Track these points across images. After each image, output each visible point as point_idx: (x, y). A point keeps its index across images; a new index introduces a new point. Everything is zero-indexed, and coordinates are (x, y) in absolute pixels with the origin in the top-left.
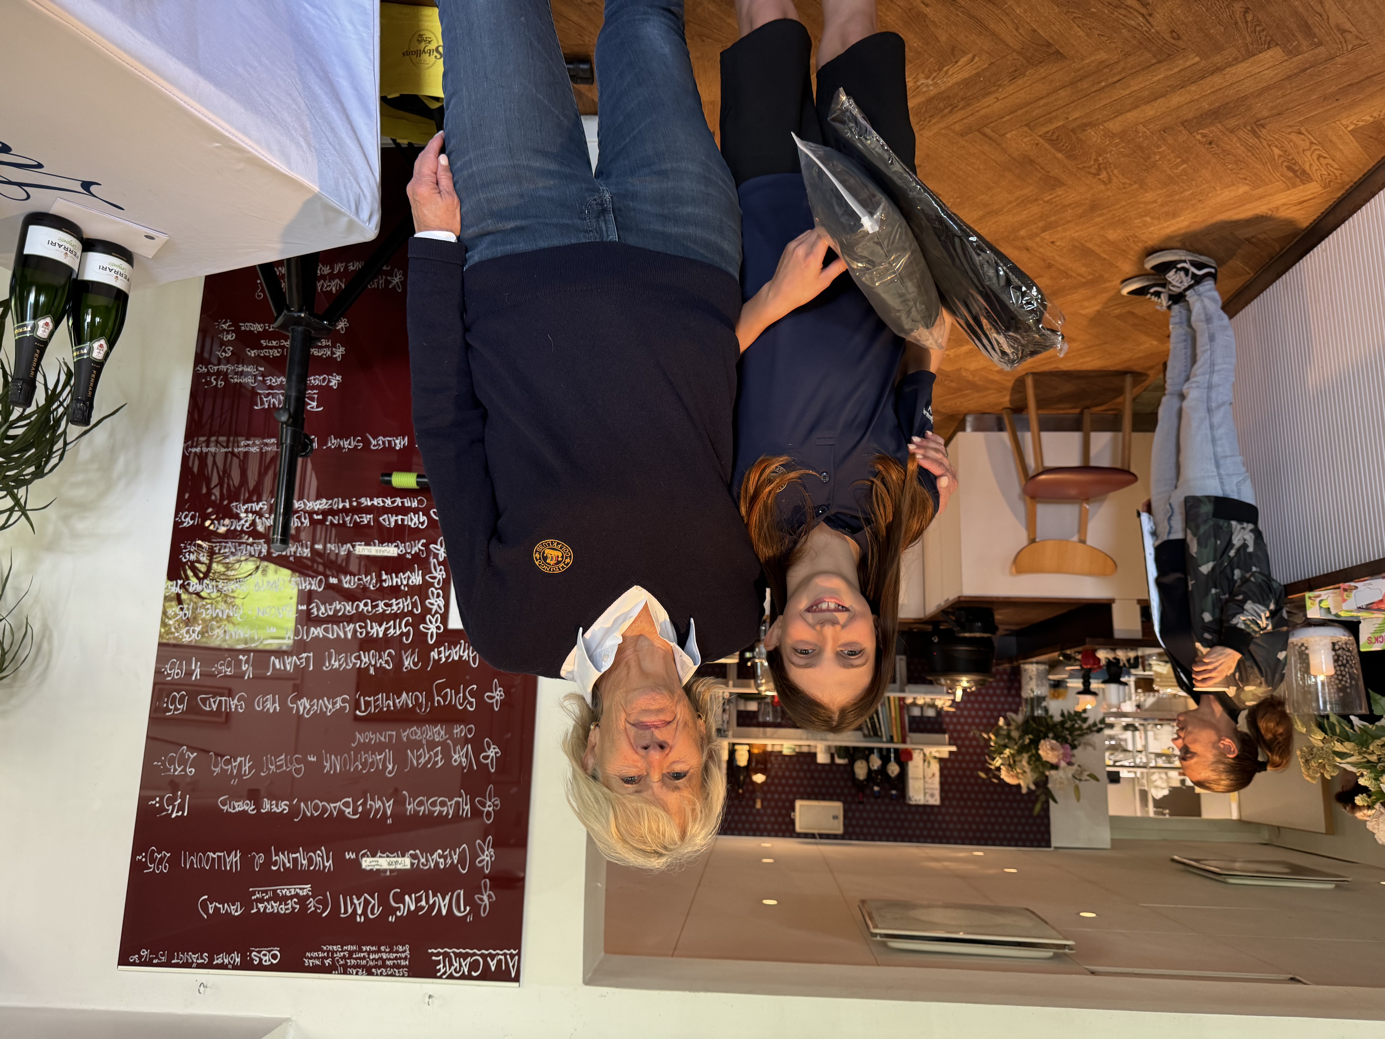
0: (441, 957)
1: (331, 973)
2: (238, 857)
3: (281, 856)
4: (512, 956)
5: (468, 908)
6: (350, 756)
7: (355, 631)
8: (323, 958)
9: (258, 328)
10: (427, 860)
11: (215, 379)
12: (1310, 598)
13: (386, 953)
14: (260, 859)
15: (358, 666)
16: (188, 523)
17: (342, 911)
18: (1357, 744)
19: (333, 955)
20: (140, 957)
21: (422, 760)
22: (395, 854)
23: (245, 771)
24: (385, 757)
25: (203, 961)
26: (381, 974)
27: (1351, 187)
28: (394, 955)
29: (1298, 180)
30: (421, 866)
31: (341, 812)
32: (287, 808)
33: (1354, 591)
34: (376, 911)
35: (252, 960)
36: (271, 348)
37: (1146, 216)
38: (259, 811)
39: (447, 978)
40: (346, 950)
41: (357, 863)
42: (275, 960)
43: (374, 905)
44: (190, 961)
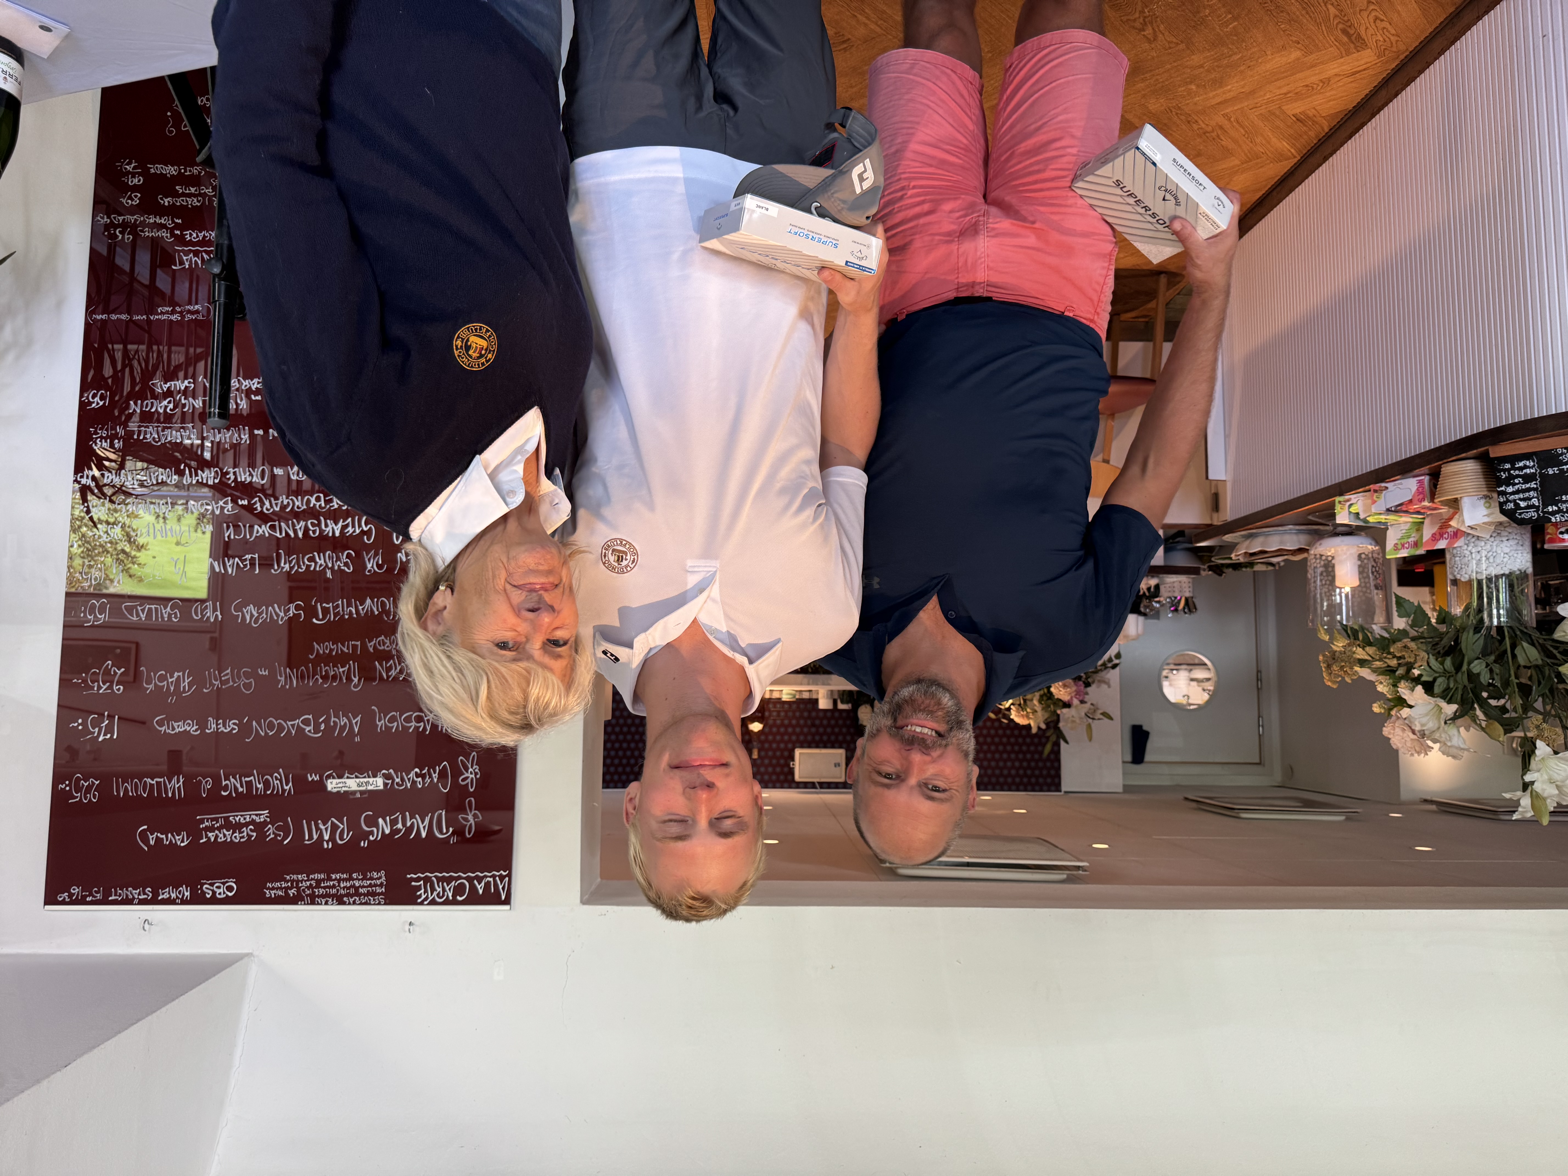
0: (422, 882)
1: (296, 904)
2: (181, 783)
3: (232, 780)
4: (502, 878)
5: (451, 829)
6: (307, 669)
7: (306, 530)
8: (287, 888)
9: (171, 170)
10: (403, 780)
11: (120, 232)
12: (1340, 502)
13: (359, 880)
14: (207, 784)
15: (312, 569)
16: (98, 404)
17: (307, 838)
18: (1379, 649)
19: (297, 884)
20: (71, 895)
21: (393, 673)
22: (366, 774)
23: (184, 687)
24: (349, 669)
25: (146, 896)
26: (354, 903)
27: (1406, 57)
28: (368, 882)
29: (1352, 46)
30: (396, 787)
31: (300, 730)
32: (236, 727)
33: (1384, 492)
34: (345, 837)
35: (204, 893)
36: (190, 195)
37: (1191, 83)
38: (203, 731)
39: (428, 904)
40: (312, 879)
41: (321, 785)
42: (231, 892)
43: (343, 829)
44: (131, 897)
